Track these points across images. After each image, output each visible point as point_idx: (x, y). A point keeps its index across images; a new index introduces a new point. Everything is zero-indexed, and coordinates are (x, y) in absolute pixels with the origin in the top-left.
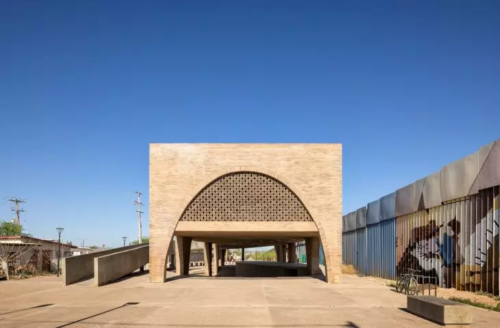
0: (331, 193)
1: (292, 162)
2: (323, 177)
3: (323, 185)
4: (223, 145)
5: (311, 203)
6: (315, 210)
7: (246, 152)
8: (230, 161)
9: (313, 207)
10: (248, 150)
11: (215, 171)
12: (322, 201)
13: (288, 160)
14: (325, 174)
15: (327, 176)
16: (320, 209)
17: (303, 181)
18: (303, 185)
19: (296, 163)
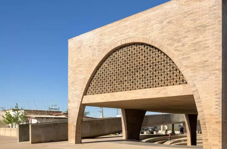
0: (208, 47)
1: (165, 23)
2: (199, 30)
3: (197, 40)
4: (110, 25)
5: (185, 63)
6: (189, 70)
7: (125, 26)
8: (114, 38)
9: (186, 67)
10: (127, 23)
11: (105, 50)
12: (196, 58)
13: (161, 22)
14: (200, 26)
15: (203, 28)
16: (194, 68)
17: (175, 40)
18: (176, 44)
19: (168, 23)
